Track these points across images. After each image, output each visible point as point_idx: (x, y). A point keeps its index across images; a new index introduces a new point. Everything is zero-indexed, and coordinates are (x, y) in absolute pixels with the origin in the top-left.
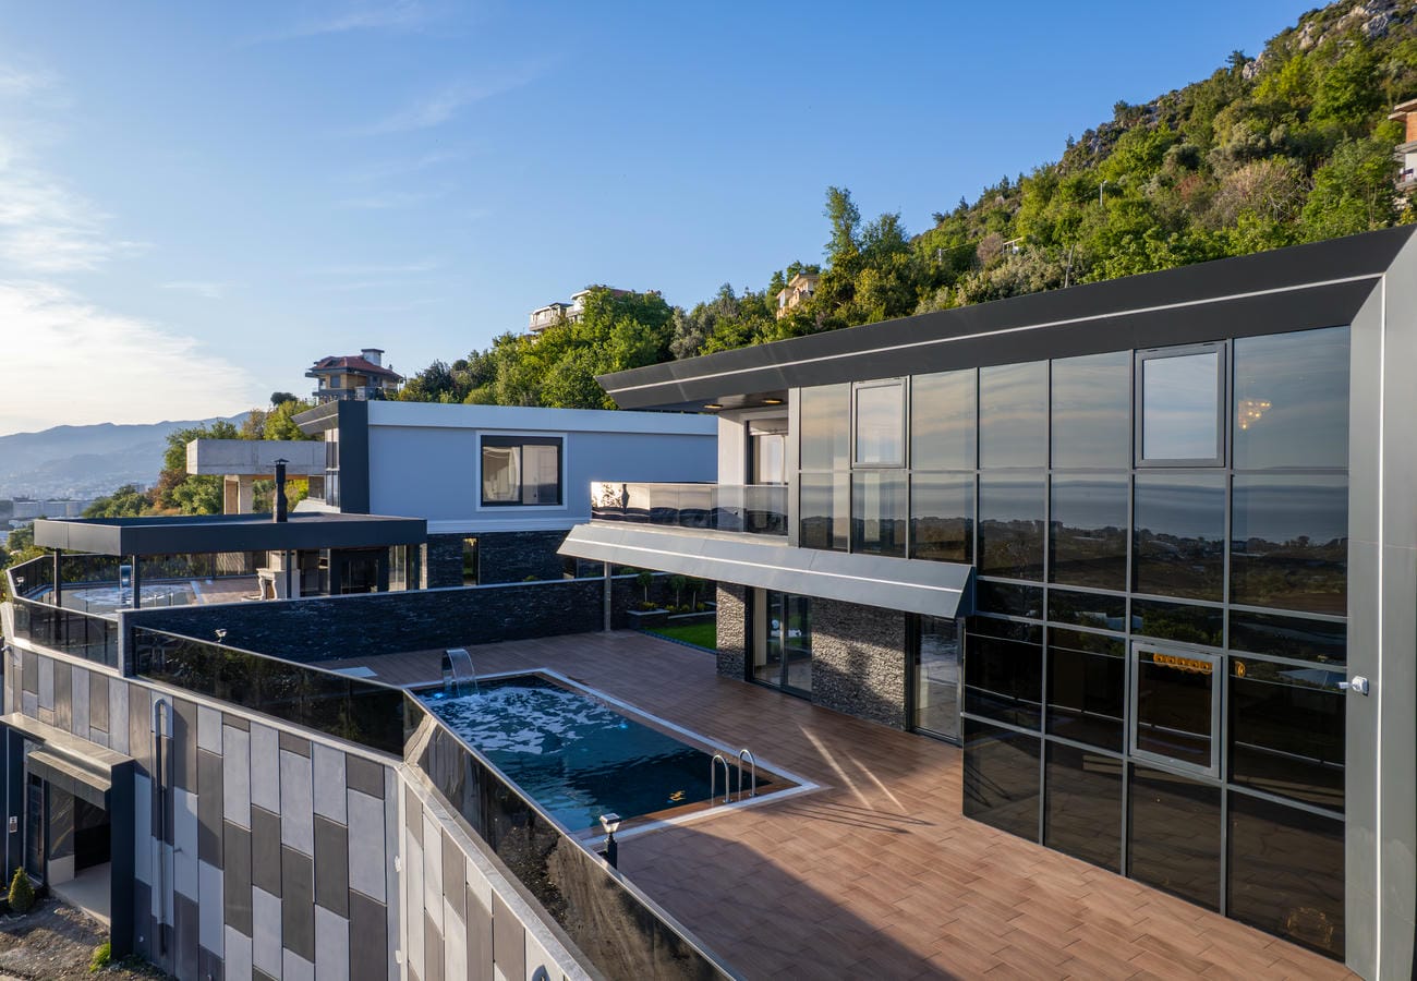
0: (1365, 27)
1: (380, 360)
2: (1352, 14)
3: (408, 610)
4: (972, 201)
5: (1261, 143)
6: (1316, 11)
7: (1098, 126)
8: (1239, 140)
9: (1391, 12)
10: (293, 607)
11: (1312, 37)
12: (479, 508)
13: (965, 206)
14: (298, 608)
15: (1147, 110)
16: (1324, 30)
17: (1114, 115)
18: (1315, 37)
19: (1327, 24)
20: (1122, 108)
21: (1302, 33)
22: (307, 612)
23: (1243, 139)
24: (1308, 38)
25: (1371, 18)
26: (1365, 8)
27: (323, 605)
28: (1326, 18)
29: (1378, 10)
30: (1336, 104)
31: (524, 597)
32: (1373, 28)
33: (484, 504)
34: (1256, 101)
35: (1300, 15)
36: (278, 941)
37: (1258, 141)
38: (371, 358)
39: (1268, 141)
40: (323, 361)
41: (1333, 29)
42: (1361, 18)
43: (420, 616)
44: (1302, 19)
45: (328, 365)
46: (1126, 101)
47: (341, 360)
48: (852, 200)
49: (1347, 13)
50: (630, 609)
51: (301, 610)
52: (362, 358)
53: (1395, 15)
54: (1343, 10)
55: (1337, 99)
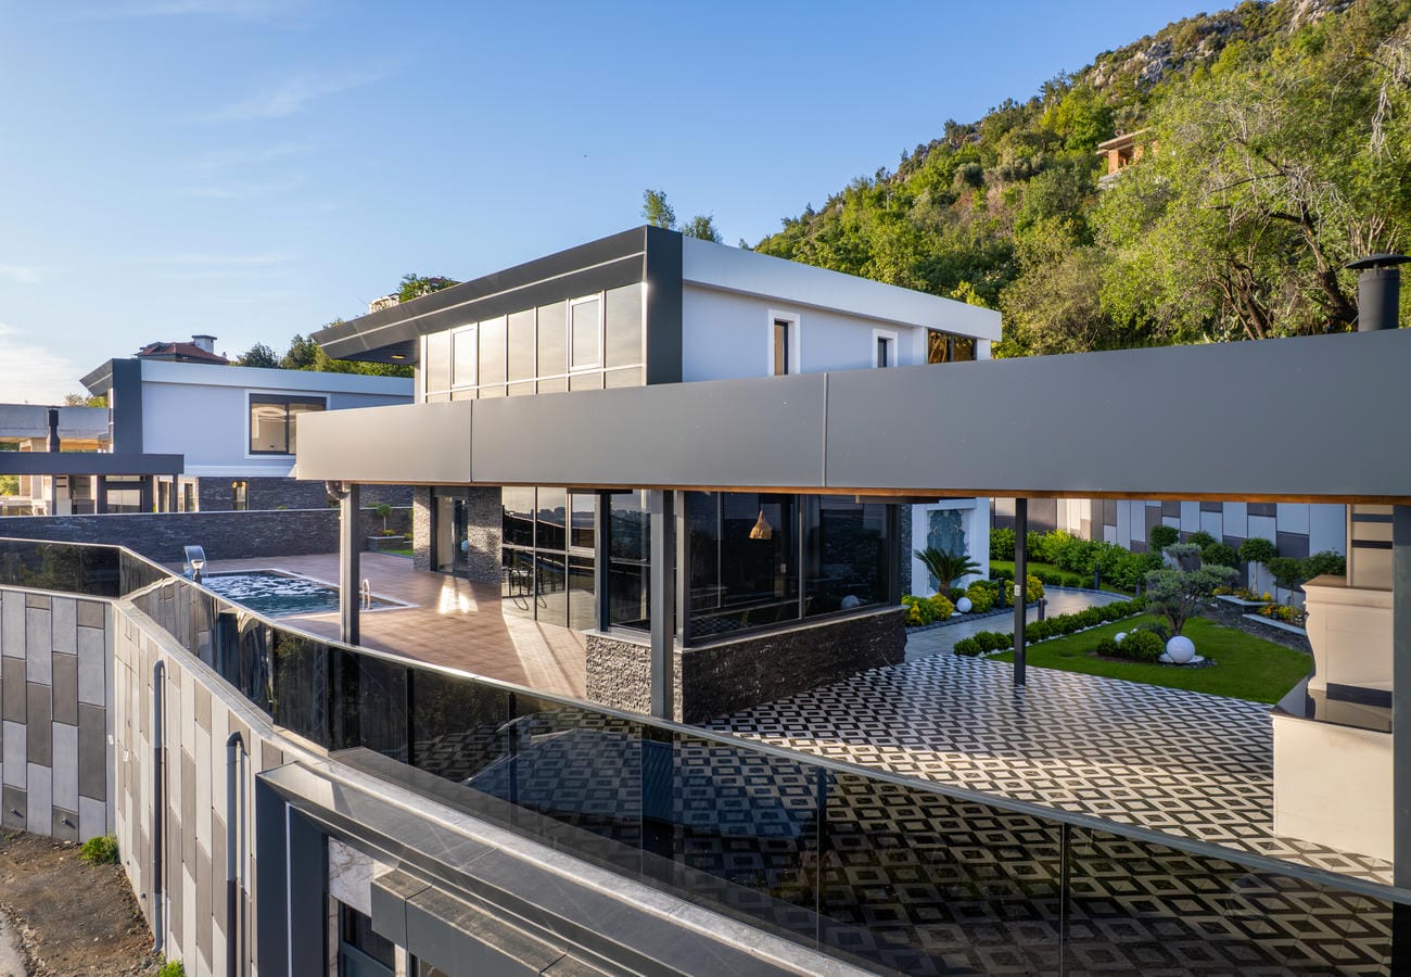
0: (1145, 70)
1: (212, 347)
2: (1135, 58)
3: (167, 528)
4: (817, 209)
5: (1025, 167)
6: (1109, 52)
7: (929, 142)
8: (1008, 163)
9: (1165, 59)
10: (58, 522)
11: (1104, 75)
12: (247, 456)
13: (811, 212)
14: (62, 523)
15: (972, 130)
16: (1114, 70)
17: (944, 133)
18: (1107, 76)
19: (1116, 66)
20: (952, 127)
21: (1097, 71)
22: (71, 526)
23: (1011, 162)
24: (1101, 76)
25: (1149, 63)
26: (1146, 53)
27: (86, 521)
28: (1115, 60)
29: (1155, 56)
30: (1083, 137)
31: (274, 520)
32: (1150, 72)
33: (251, 452)
34: (1033, 130)
35: (1097, 55)
36: (23, 758)
37: (1022, 164)
38: (202, 344)
39: (1030, 166)
40: (150, 347)
41: (1120, 69)
42: (1141, 62)
43: (177, 533)
44: (1099, 58)
45: (155, 351)
46: (955, 120)
47: (170, 346)
48: (667, 203)
49: (1132, 56)
50: (373, 535)
51: (65, 525)
52: (193, 344)
53: (1169, 62)
54: (1130, 54)
55: (1084, 133)
